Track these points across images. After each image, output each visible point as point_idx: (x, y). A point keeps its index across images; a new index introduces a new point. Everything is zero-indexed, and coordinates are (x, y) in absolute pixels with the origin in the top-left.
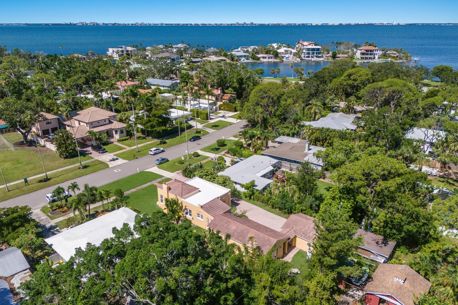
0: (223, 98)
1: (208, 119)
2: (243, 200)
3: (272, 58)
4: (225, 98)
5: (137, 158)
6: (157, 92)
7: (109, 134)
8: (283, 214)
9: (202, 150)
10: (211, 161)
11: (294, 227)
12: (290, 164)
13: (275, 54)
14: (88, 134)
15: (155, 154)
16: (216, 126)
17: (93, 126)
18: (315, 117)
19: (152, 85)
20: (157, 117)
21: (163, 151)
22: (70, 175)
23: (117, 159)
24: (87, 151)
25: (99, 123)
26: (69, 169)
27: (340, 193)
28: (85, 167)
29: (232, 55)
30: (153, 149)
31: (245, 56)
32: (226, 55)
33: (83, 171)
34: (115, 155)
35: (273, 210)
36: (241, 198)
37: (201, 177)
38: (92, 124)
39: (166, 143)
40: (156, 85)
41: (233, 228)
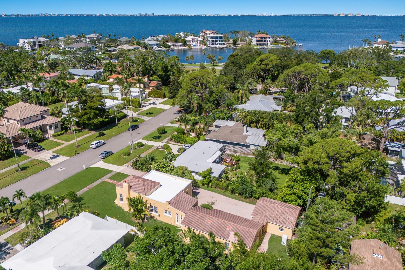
0: (150, 85)
1: (140, 107)
2: (201, 188)
3: (181, 46)
4: (152, 85)
5: (78, 153)
6: (83, 82)
7: (43, 129)
8: (243, 199)
9: (143, 139)
10: (156, 150)
11: (264, 212)
12: (234, 147)
13: (183, 42)
14: (20, 132)
15: (97, 147)
16: (151, 113)
17: (25, 122)
18: (242, 100)
19: (75, 75)
20: (93, 109)
21: (104, 144)
22: (8, 179)
23: (58, 156)
24: (20, 150)
25: (30, 119)
26: (6, 173)
27: (301, 175)
28: (24, 169)
29: (144, 43)
30: (94, 142)
31: (157, 44)
32: (138, 44)
33: (22, 173)
34: (54, 152)
35: (233, 195)
36: (199, 187)
37: (158, 170)
38: (23, 121)
39: (105, 134)
40: (79, 75)
41: (209, 223)
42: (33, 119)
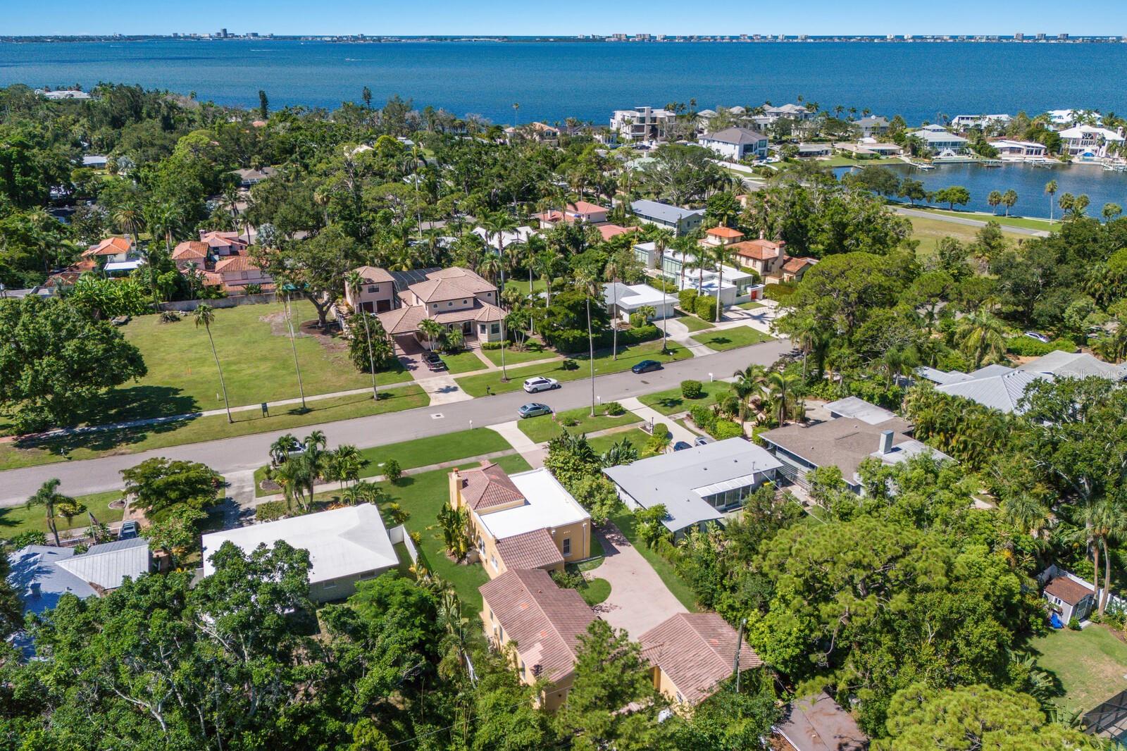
0: (785, 267)
1: (714, 321)
2: (634, 544)
3: (1038, 152)
4: (789, 269)
6: (634, 237)
7: (469, 330)
9: (644, 400)
10: (639, 431)
11: (667, 643)
13: (1050, 142)
14: (421, 326)
15: (531, 392)
16: (724, 341)
17: (437, 309)
19: (641, 216)
21: (554, 387)
22: (349, 408)
23: (455, 389)
24: (412, 361)
25: (451, 304)
26: (355, 396)
28: (384, 396)
29: (914, 139)
30: (531, 380)
31: (954, 144)
32: (899, 139)
33: (375, 404)
34: (456, 380)
36: (632, 541)
38: (436, 306)
39: (577, 367)
40: (651, 219)
41: (521, 608)
42: (455, 306)
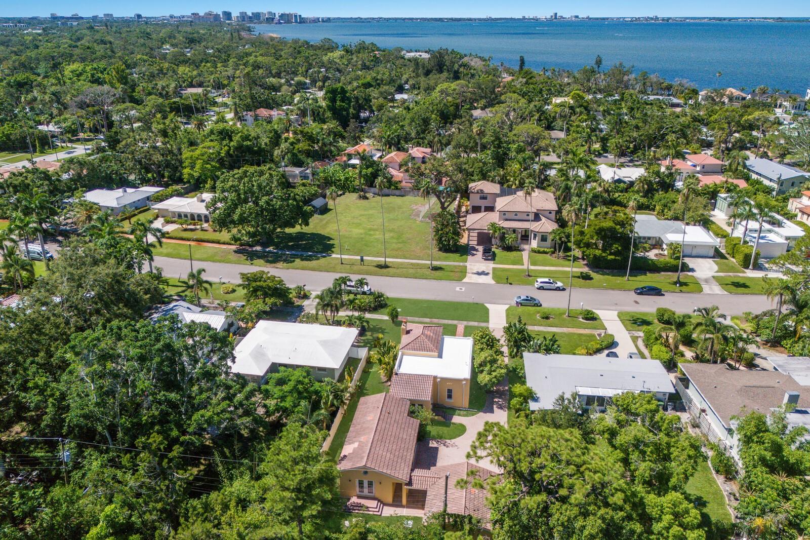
1: (747, 267)
5: (511, 284)
6: (723, 187)
9: (620, 313)
10: (593, 336)
14: (488, 227)
16: (742, 286)
17: (506, 217)
19: (753, 171)
21: (558, 289)
22: (411, 271)
23: (487, 274)
24: (475, 250)
25: (516, 215)
28: (436, 269)
30: (540, 280)
33: (429, 272)
34: (493, 268)
36: (510, 409)
38: (504, 214)
39: (591, 279)
41: (368, 419)
42: (519, 217)
